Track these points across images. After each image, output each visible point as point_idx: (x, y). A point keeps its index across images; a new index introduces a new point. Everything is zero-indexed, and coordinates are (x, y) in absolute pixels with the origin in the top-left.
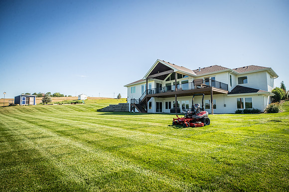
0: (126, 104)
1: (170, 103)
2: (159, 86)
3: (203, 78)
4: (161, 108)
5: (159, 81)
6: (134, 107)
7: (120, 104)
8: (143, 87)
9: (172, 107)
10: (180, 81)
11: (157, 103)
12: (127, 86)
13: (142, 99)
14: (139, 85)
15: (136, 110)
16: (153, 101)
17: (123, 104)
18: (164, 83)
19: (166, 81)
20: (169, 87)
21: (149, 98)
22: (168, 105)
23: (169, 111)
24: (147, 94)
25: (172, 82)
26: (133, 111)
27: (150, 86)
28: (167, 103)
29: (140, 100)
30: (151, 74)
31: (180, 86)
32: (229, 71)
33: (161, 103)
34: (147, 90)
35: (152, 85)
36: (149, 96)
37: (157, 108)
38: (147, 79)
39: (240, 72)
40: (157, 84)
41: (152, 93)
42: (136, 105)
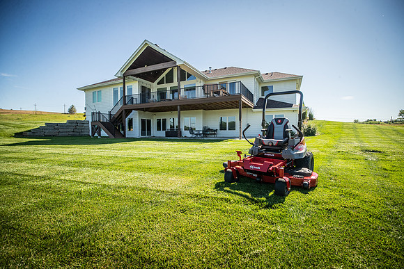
0: (82, 123)
1: (165, 121)
2: (145, 92)
3: (217, 82)
4: (149, 129)
5: (146, 83)
6: (99, 128)
7: (70, 122)
8: (115, 92)
9: (168, 127)
10: (183, 85)
11: (143, 121)
12: (85, 89)
13: (114, 113)
14: (108, 88)
15: (104, 133)
16: (136, 117)
17: (77, 122)
18: (154, 87)
19: (158, 84)
20: (162, 94)
21: (128, 112)
22: (161, 125)
23: (162, 133)
24: (125, 104)
25: (168, 86)
26: (96, 135)
27: (130, 90)
28: (159, 121)
29: (109, 112)
30: (131, 68)
31: (183, 93)
32: (256, 75)
33: (149, 121)
34: (124, 97)
35: (135, 87)
36: (127, 107)
37: (143, 129)
38: (124, 77)
39: (265, 79)
40: (143, 89)
41: (134, 102)
42: (103, 123)
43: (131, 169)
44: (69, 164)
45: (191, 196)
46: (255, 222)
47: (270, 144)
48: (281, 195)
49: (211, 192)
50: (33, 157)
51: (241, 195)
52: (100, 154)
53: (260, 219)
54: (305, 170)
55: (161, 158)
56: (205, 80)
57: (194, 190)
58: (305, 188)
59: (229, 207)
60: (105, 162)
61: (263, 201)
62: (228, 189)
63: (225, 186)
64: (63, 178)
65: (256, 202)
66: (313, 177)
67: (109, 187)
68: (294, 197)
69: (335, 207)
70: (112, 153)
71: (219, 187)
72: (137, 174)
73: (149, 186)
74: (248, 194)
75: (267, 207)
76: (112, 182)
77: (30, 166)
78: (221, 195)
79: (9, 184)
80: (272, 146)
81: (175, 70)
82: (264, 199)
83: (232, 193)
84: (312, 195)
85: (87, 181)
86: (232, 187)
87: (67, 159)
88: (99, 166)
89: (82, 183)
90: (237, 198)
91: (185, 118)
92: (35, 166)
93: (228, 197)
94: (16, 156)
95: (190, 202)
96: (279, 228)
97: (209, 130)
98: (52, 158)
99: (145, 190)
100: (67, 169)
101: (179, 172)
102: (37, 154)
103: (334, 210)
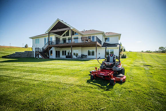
0: (31, 52)
1: (65, 51)
2: (58, 40)
3: (87, 36)
4: (59, 55)
5: (58, 36)
6: (38, 54)
7: (26, 52)
8: (45, 40)
9: (67, 54)
10: (73, 37)
11: (57, 52)
12: (32, 38)
13: (44, 48)
14: (42, 38)
15: (40, 56)
16: (54, 50)
17: (29, 52)
18: (61, 38)
19: (63, 36)
20: (64, 40)
21: (51, 48)
22: (64, 53)
23: (64, 57)
24: (49, 44)
25: (67, 37)
26: (37, 57)
27: (51, 39)
28: (63, 52)
29: (43, 48)
30: (52, 30)
31: (73, 40)
32: (103, 33)
33: (59, 52)
34: (49, 41)
35: (53, 38)
36: (50, 46)
37: (57, 55)
38: (49, 33)
39: (106, 35)
40: (57, 38)
41: (53, 44)
42: (40, 52)
43: (54, 74)
44: (28, 71)
45: (78, 86)
46: (102, 96)
47: (108, 64)
48: (112, 85)
49: (86, 84)
50: (12, 68)
51: (97, 85)
52: (40, 67)
53: (104, 95)
54: (121, 75)
55: (65, 69)
56: (82, 35)
57: (79, 83)
58: (121, 82)
59: (92, 90)
60: (42, 71)
61: (105, 88)
62: (92, 82)
63: (91, 81)
64: (26, 78)
65: (103, 88)
66: (124, 78)
67: (45, 82)
68: (117, 86)
69: (132, 90)
70: (45, 66)
71: (88, 82)
72: (56, 76)
73: (61, 81)
74: (99, 85)
75: (107, 90)
76: (46, 80)
77: (12, 72)
78: (89, 85)
79: (4, 81)
80: (109, 65)
81: (70, 31)
82: (105, 87)
83: (94, 84)
84: (124, 85)
85: (36, 79)
86: (94, 82)
87: (27, 69)
88: (40, 72)
89: (34, 80)
90: (95, 86)
91: (74, 51)
92: (14, 72)
93: (92, 86)
94: (5, 67)
95: (78, 88)
96: (111, 99)
97: (84, 55)
98: (20, 69)
99: (60, 83)
100: (27, 74)
101: (73, 75)
102: (14, 66)
103: (131, 91)
